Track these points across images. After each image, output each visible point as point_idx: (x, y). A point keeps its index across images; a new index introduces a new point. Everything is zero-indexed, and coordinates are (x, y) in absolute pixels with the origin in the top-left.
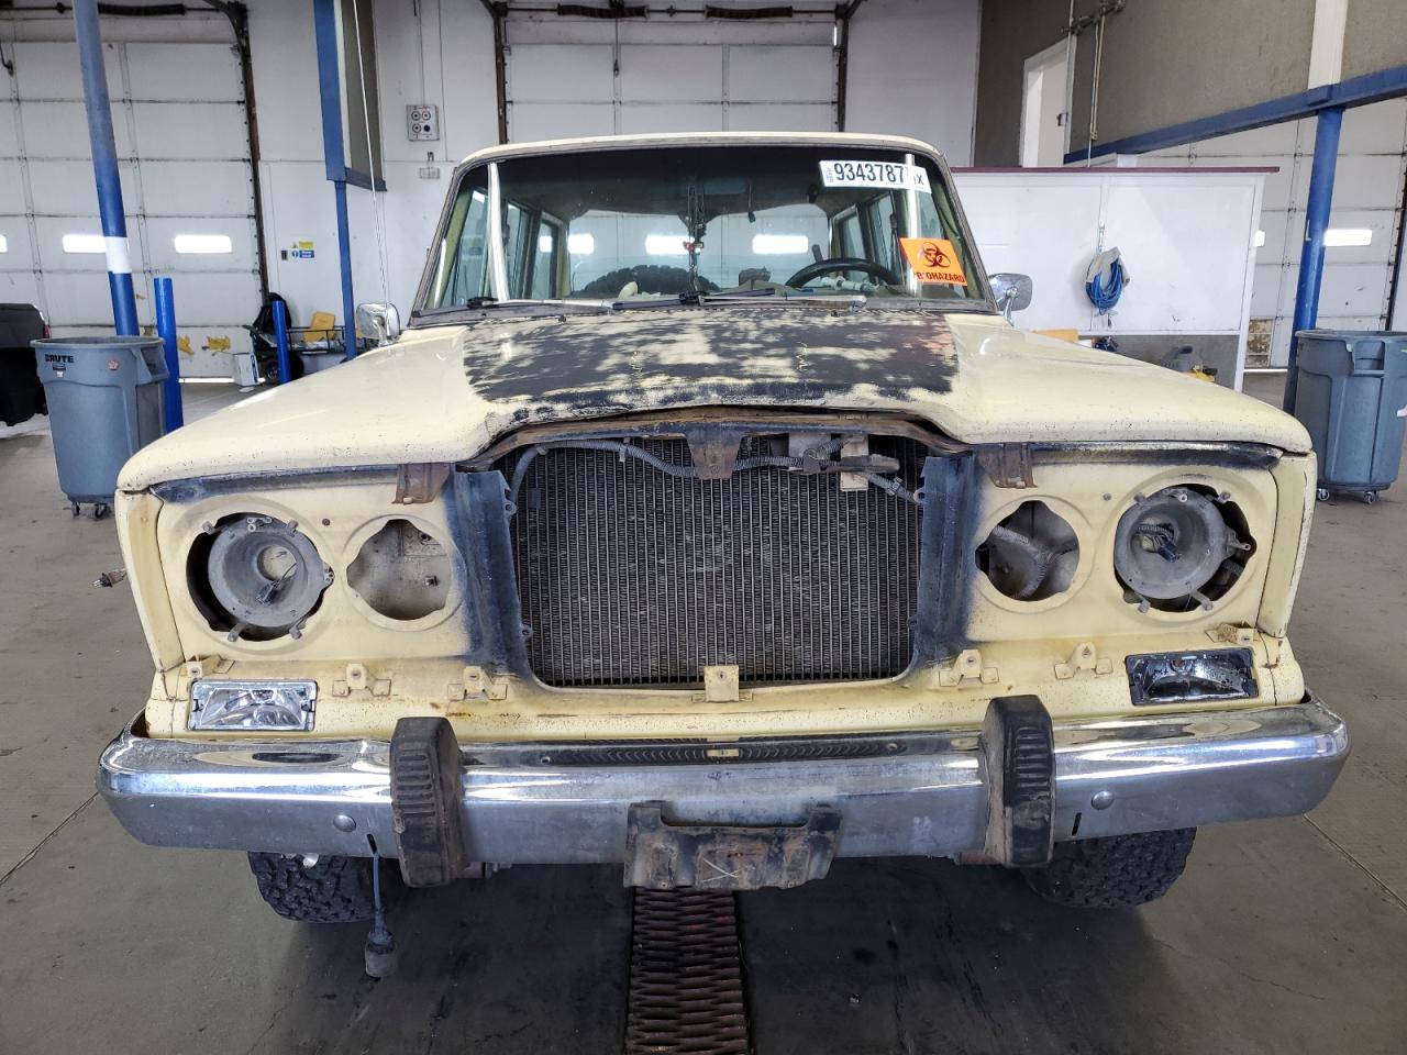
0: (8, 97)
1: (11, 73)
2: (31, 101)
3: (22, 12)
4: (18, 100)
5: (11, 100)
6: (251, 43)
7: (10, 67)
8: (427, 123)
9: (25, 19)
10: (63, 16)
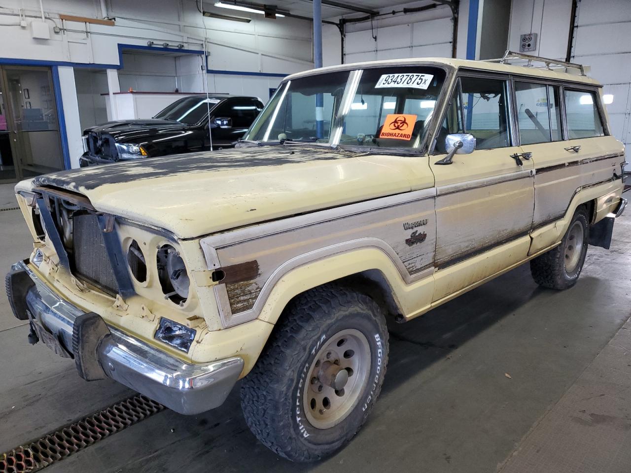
0: (373, 50)
1: (376, 40)
2: (380, 51)
3: (382, 16)
4: (377, 51)
5: (374, 51)
6: (459, 15)
7: (375, 38)
8: (529, 43)
9: (382, 19)
10: (395, 15)
